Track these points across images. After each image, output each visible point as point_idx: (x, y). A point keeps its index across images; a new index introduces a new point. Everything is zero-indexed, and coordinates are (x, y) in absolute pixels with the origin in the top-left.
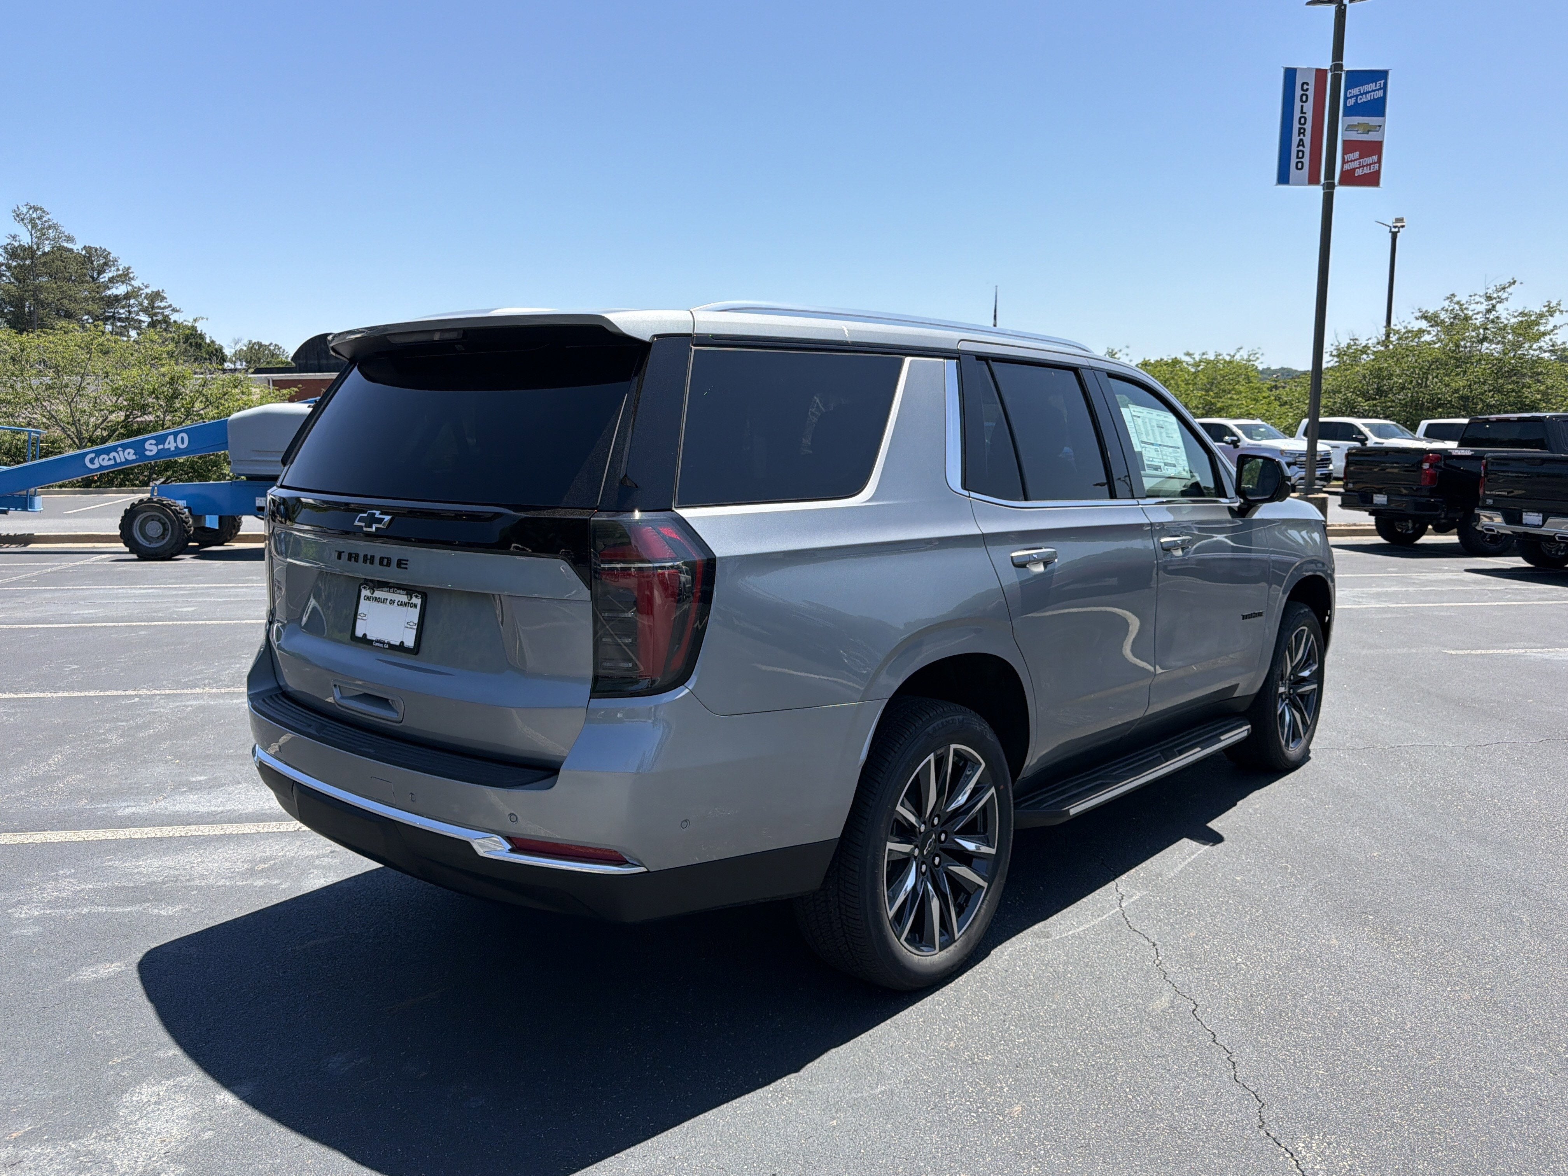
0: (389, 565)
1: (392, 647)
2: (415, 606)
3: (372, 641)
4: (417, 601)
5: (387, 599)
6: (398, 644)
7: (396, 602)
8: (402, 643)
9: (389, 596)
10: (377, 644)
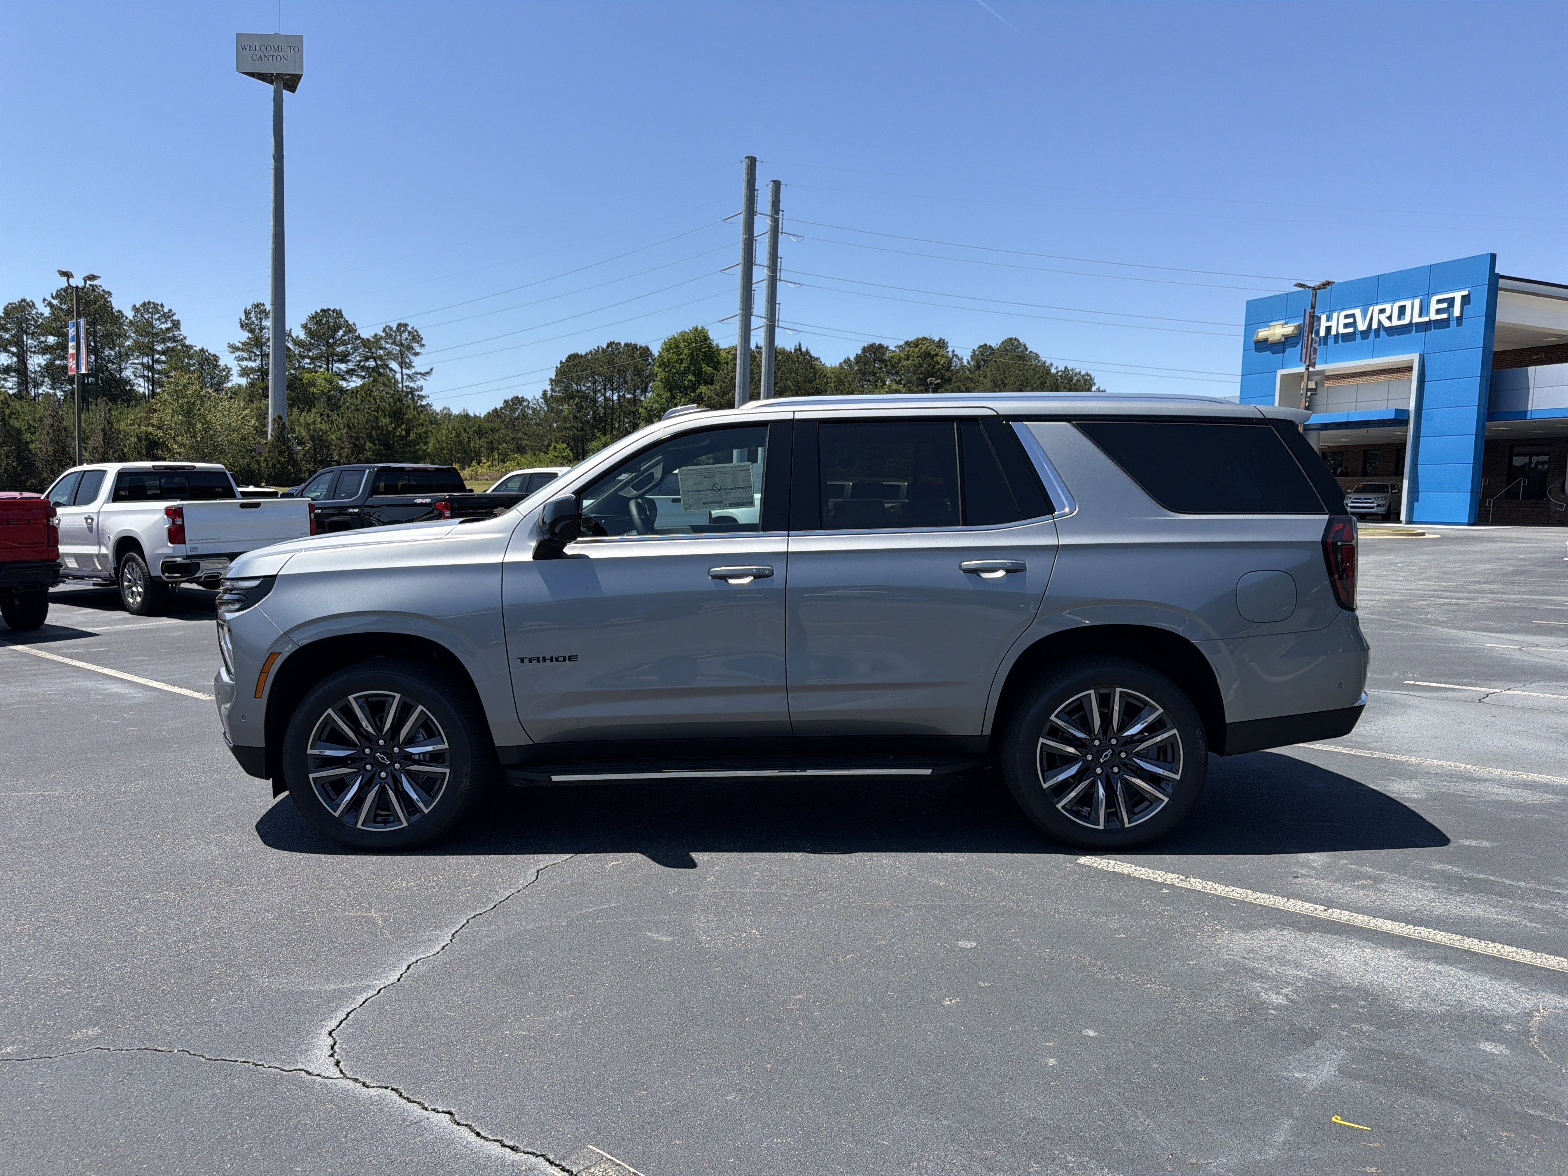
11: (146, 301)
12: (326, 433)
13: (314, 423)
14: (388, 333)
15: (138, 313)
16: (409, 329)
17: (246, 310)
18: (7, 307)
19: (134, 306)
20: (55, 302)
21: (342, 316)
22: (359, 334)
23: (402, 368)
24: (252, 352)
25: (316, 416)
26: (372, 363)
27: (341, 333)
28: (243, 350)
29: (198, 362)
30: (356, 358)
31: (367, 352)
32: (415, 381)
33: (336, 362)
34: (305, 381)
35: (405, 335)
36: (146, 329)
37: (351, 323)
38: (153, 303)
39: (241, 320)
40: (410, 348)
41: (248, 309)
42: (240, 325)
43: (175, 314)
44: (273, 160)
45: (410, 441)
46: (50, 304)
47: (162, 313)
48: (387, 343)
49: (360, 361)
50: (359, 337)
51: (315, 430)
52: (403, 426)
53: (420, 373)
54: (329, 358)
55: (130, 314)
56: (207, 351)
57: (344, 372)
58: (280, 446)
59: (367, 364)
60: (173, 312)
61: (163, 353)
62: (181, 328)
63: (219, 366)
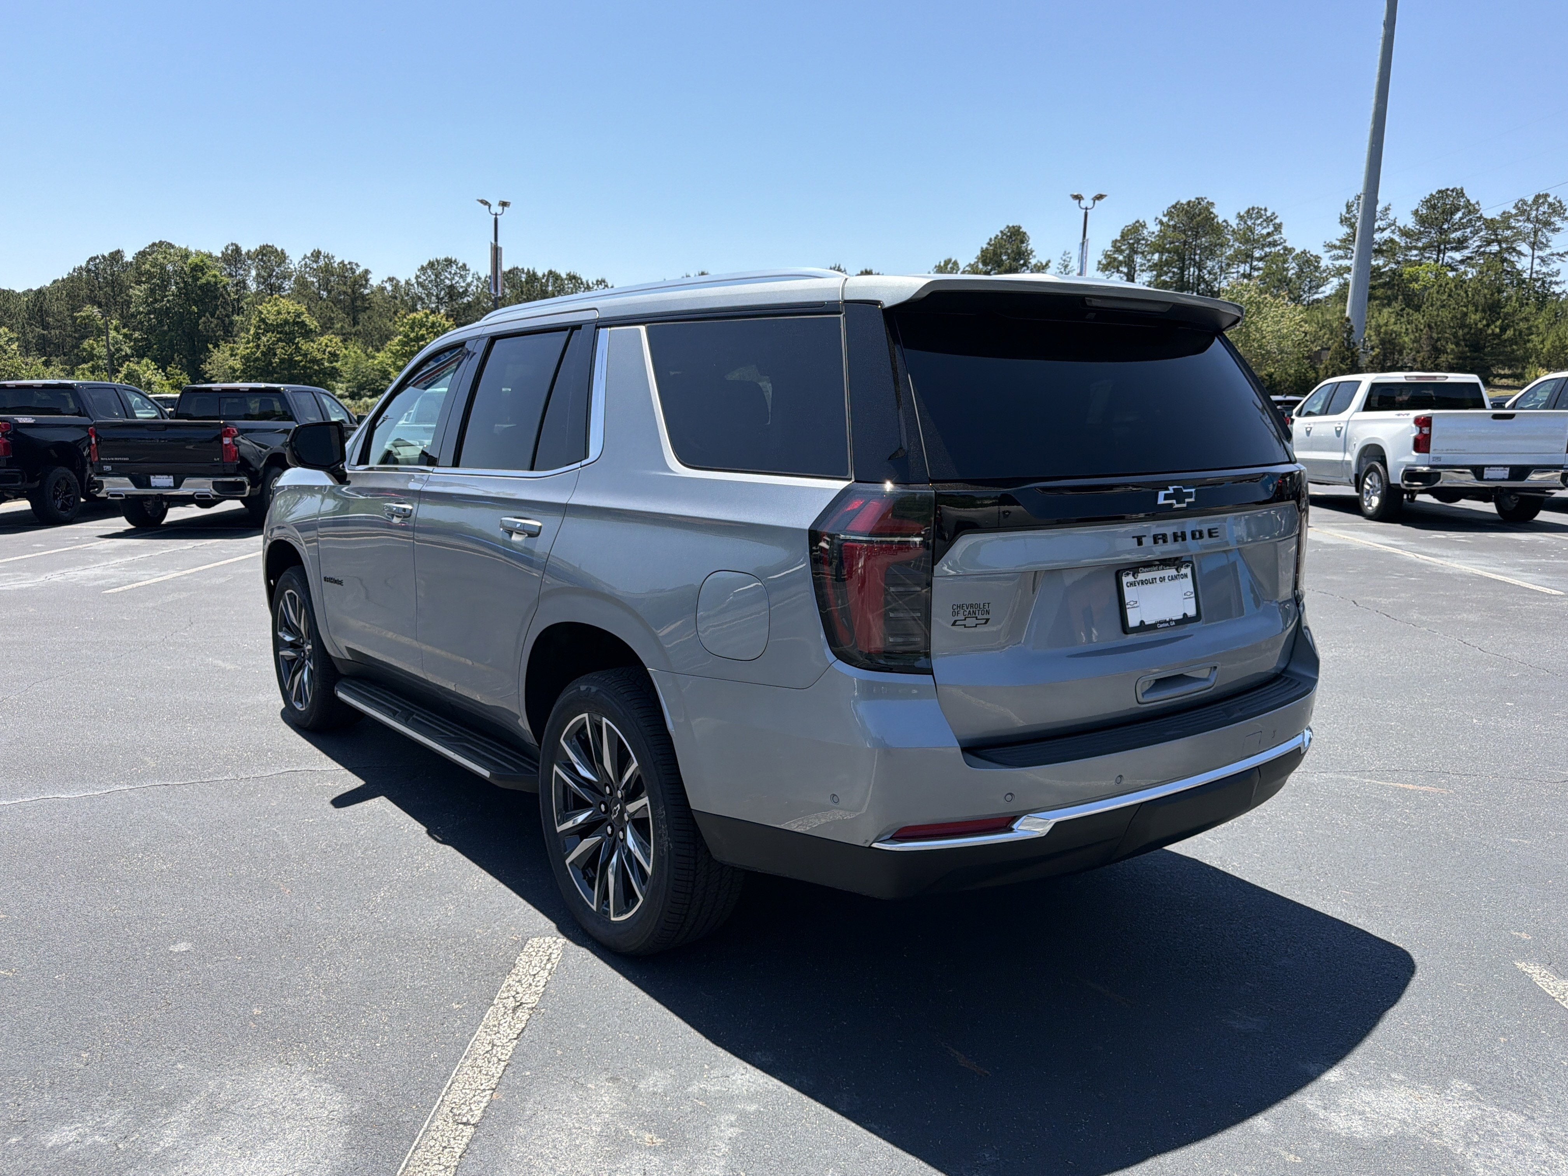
0: (1201, 536)
1: (1178, 622)
2: (1186, 576)
3: (1155, 624)
4: (1187, 571)
5: (1155, 579)
6: (1181, 617)
7: (1166, 578)
8: (1185, 615)
9: (1158, 574)
10: (1161, 626)
11: (1251, 207)
12: (1400, 335)
13: (1386, 325)
14: (1522, 209)
15: (1241, 220)
16: (1550, 200)
17: (1348, 203)
18: (1124, 229)
19: (1239, 214)
20: (1165, 219)
21: (1463, 196)
22: (1481, 215)
23: (1533, 249)
24: (1349, 249)
25: (1390, 317)
26: (1495, 248)
27: (1459, 215)
28: (1340, 248)
29: (1298, 265)
30: (1474, 243)
31: (1491, 235)
32: (1549, 264)
33: (1449, 250)
34: (1405, 276)
35: (1544, 208)
36: (1247, 237)
37: (1473, 202)
38: (1258, 208)
39: (1341, 214)
40: (1547, 224)
41: (1350, 201)
42: (1339, 220)
43: (1277, 217)
44: (1383, 28)
45: (1506, 340)
46: (1161, 223)
47: (1265, 217)
48: (1519, 221)
49: (1480, 247)
50: (1480, 217)
51: (1386, 333)
52: (1498, 323)
53: (1558, 254)
54: (1440, 248)
55: (1234, 222)
56: (1309, 252)
57: (1457, 261)
58: (1343, 352)
59: (1488, 250)
60: (1276, 215)
61: (1260, 259)
62: (1283, 231)
63: (1321, 267)
